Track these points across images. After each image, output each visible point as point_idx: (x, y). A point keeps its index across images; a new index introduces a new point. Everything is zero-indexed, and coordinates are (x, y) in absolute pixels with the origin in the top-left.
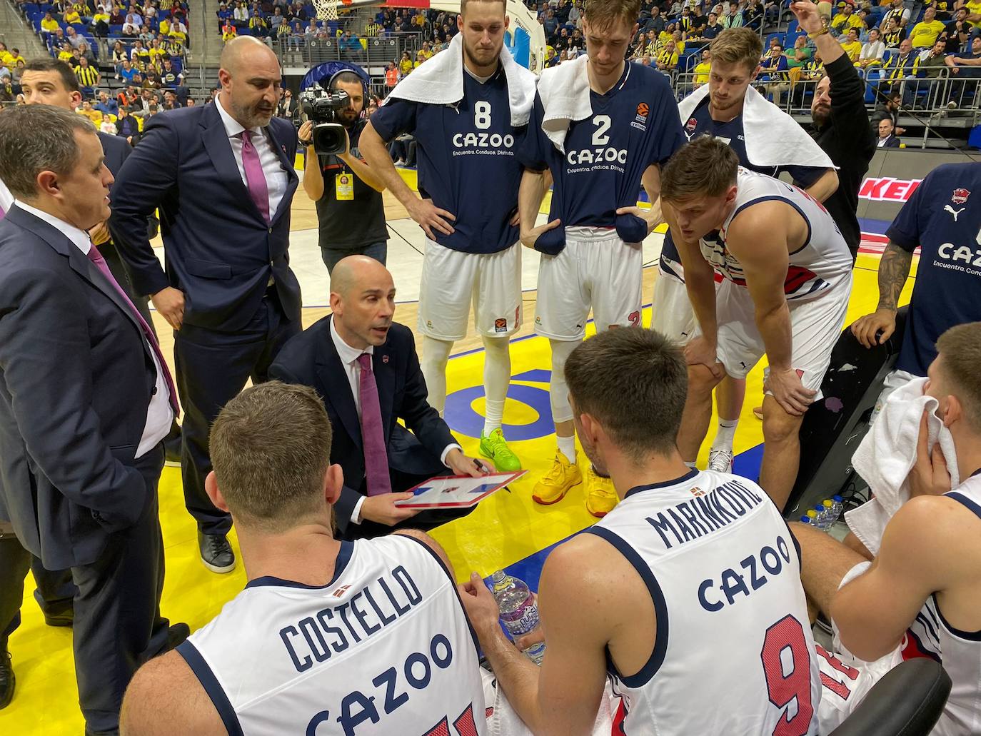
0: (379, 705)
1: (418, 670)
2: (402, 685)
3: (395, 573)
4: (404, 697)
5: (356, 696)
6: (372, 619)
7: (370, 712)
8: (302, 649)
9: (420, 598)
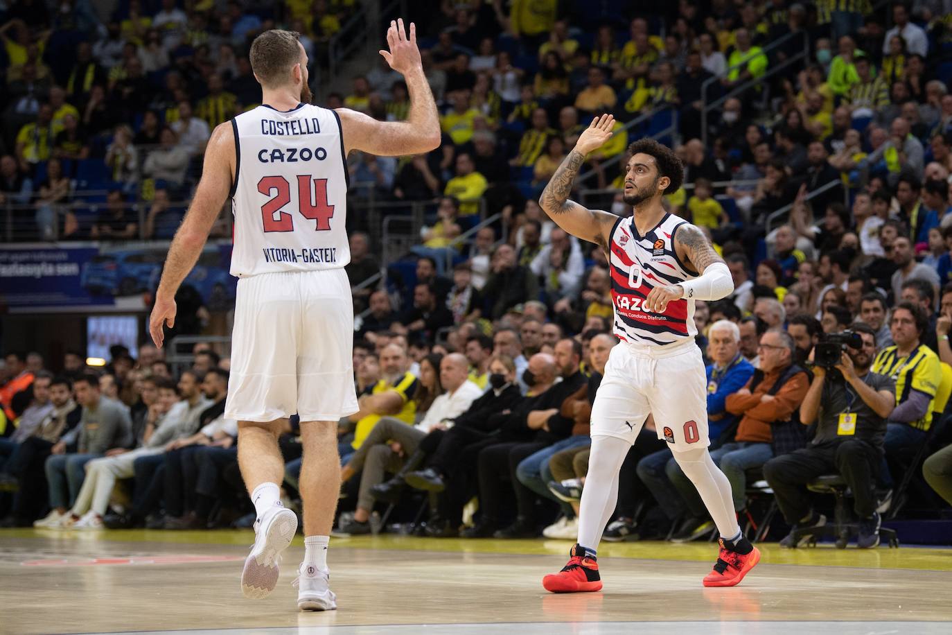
0: (286, 158)
1: (306, 155)
2: (297, 156)
3: (313, 119)
4: (296, 160)
5: (279, 151)
6: (297, 130)
7: (281, 157)
8: (267, 128)
9: (319, 132)
